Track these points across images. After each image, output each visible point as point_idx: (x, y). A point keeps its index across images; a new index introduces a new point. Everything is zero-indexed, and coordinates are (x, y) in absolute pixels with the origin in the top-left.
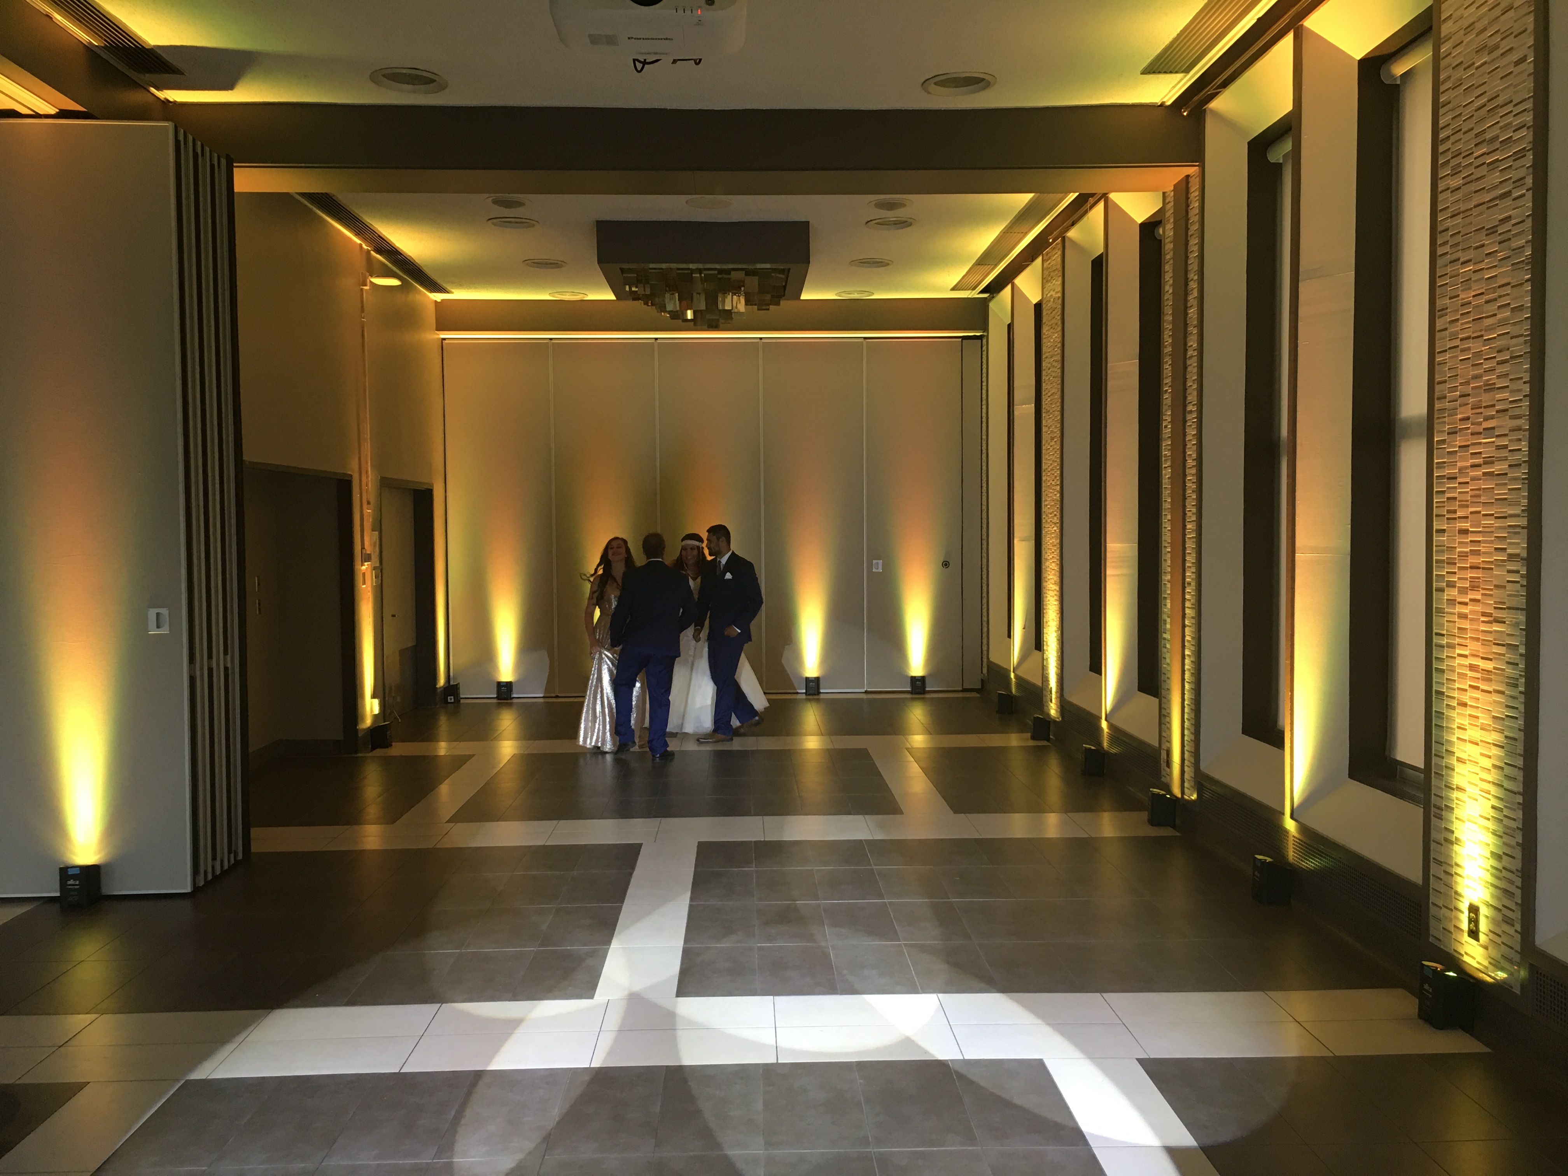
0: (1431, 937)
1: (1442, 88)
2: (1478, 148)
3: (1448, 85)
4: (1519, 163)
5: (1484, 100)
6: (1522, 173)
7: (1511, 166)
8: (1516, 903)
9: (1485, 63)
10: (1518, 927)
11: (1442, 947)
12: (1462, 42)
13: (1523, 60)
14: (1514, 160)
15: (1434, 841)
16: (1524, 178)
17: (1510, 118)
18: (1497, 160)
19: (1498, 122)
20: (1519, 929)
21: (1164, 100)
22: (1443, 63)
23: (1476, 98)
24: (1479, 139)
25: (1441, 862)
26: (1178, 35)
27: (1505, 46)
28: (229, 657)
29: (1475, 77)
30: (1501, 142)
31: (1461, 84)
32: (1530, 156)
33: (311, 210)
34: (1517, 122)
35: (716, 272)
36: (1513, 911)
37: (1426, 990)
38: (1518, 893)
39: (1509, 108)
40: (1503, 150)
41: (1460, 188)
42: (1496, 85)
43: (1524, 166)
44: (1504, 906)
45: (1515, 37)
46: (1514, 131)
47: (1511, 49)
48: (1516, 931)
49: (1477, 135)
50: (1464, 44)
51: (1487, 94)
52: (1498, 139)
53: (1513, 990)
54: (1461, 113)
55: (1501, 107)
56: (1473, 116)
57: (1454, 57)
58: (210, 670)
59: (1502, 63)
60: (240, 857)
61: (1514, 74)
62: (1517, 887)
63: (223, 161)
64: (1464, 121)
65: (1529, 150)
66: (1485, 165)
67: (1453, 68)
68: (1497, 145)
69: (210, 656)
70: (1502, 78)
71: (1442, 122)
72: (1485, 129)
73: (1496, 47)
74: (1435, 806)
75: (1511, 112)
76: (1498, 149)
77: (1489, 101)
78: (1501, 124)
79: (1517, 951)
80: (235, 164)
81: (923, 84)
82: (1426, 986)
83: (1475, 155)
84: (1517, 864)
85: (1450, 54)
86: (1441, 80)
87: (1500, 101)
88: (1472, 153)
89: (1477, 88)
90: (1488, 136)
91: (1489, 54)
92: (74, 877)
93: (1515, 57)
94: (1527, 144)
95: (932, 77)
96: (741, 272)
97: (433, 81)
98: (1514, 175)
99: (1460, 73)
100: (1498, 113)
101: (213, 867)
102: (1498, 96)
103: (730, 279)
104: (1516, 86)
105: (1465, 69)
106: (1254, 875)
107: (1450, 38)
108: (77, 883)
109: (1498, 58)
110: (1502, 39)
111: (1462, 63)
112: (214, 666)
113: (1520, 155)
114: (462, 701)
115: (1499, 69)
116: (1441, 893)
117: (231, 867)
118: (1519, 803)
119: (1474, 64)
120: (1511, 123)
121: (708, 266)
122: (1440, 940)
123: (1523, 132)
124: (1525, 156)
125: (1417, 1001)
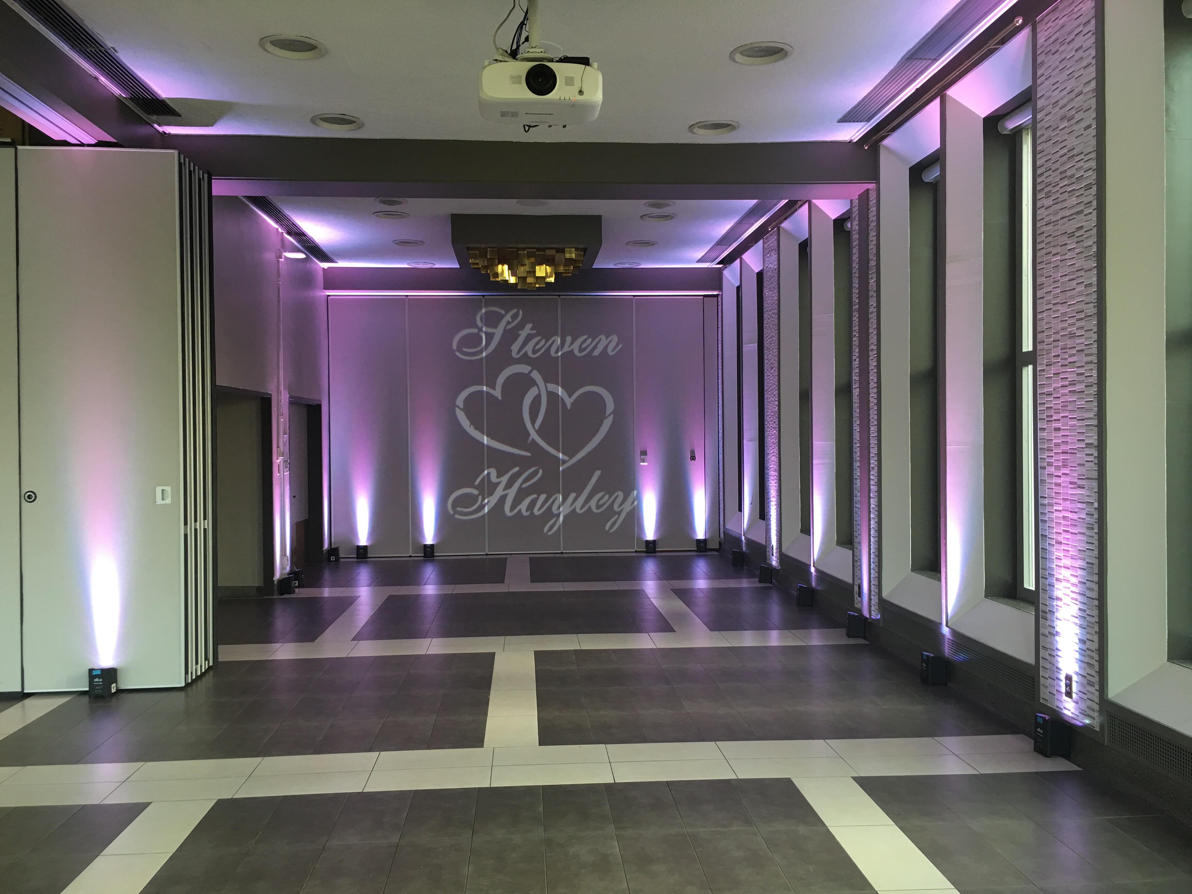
0: (1041, 699)
1: (1038, 142)
2: (1062, 181)
3: (1043, 139)
4: (1088, 192)
5: (1065, 150)
6: (1091, 198)
7: (1083, 194)
8: (1096, 671)
9: (1066, 127)
10: (1097, 687)
11: (1049, 705)
12: (1051, 113)
13: (1089, 127)
14: (1085, 190)
15: (1042, 635)
16: (1091, 202)
17: (1081, 164)
18: (1074, 190)
19: (1074, 165)
20: (1098, 689)
21: (853, 138)
22: (1039, 126)
23: (1061, 149)
24: (1063, 175)
25: (1047, 648)
26: (863, 98)
27: (1078, 117)
28: (198, 523)
29: (1059, 136)
30: (1076, 178)
31: (1051, 139)
32: (1095, 188)
34: (1087, 166)
35: (535, 250)
36: (1093, 676)
37: (1038, 732)
38: (1096, 664)
39: (1081, 157)
40: (1078, 183)
41: (1051, 206)
42: (1072, 141)
43: (1091, 194)
44: (1088, 674)
45: (1084, 112)
46: (1085, 172)
47: (1082, 119)
48: (1096, 690)
49: (1061, 173)
50: (1052, 114)
51: (1067, 147)
52: (1075, 176)
53: (1095, 729)
54: (1051, 159)
55: (1076, 156)
56: (1058, 160)
57: (1046, 122)
58: (196, 530)
59: (1076, 127)
60: (211, 664)
61: (1084, 135)
62: (1096, 661)
63: (206, 176)
64: (1053, 163)
65: (1094, 184)
66: (1067, 193)
67: (1046, 129)
68: (1074, 180)
69: (196, 521)
70: (1076, 137)
71: (1039, 163)
72: (1066, 170)
73: (1072, 117)
74: (1043, 612)
75: (1083, 159)
76: (1074, 183)
77: (1068, 151)
78: (1075, 167)
79: (1096, 703)
80: (212, 177)
81: (690, 127)
82: (1039, 730)
83: (1060, 185)
84: (1095, 646)
85: (1043, 120)
86: (1038, 136)
87: (1075, 152)
88: (1058, 184)
89: (1060, 143)
90: (1068, 174)
91: (1068, 121)
92: (97, 676)
93: (1083, 124)
94: (1093, 180)
95: (697, 123)
96: (552, 250)
97: (354, 122)
98: (1086, 200)
99: (1049, 133)
100: (1074, 159)
101: (196, 670)
102: (1074, 149)
103: (545, 254)
104: (1085, 143)
105: (1053, 130)
106: (922, 666)
107: (1043, 109)
108: (101, 680)
109: (1074, 124)
110: (1076, 113)
111: (1051, 126)
112: (198, 527)
113: (1088, 187)
115: (1074, 132)
116: (1047, 669)
117: (207, 671)
118: (1096, 606)
119: (1058, 127)
120: (1083, 166)
121: (530, 246)
122: (1047, 701)
123: (1090, 173)
124: (1091, 188)
125: (1033, 741)
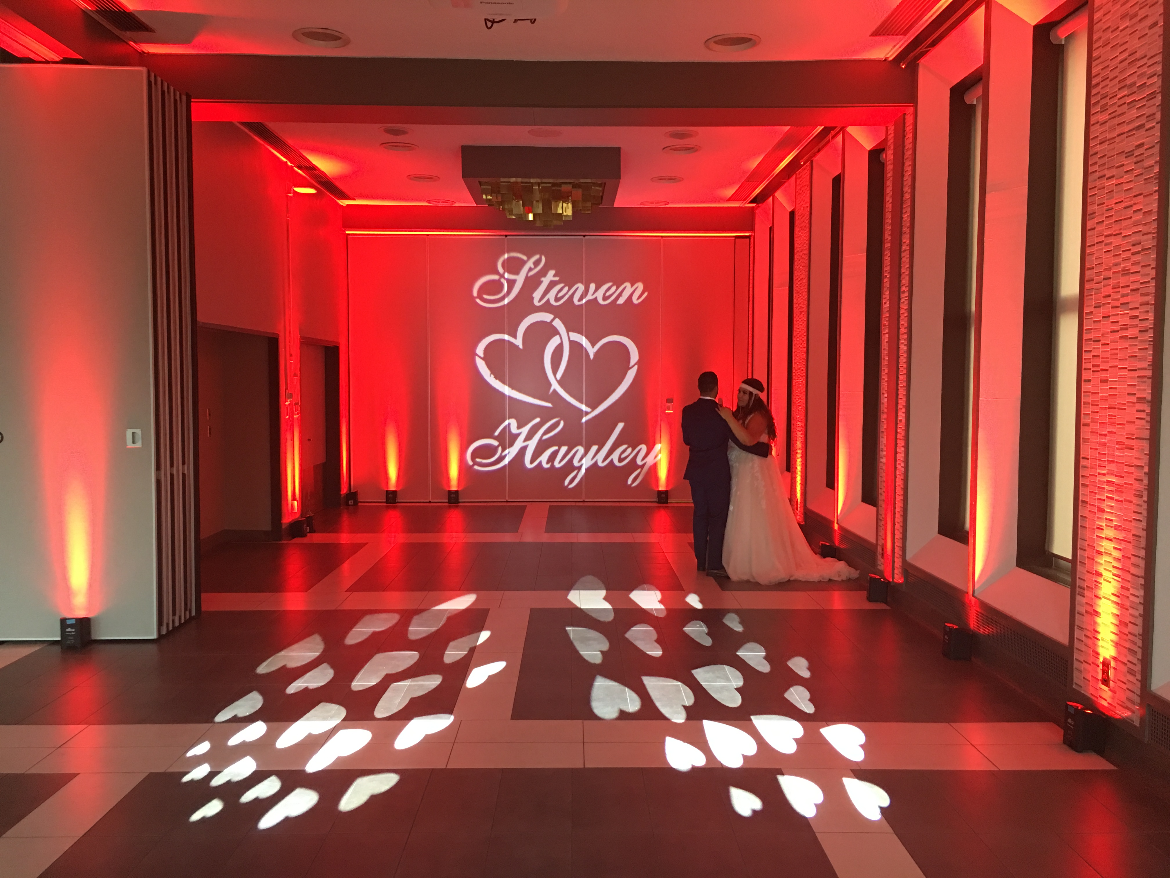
0: (1074, 685)
1: (1095, 46)
2: (1121, 91)
3: (1100, 43)
4: (1152, 102)
5: (1125, 55)
6: (1154, 109)
7: (1145, 105)
8: (1138, 659)
9: (1127, 27)
10: (1139, 677)
11: (1082, 692)
12: (1110, 11)
13: (1155, 24)
14: (1148, 101)
15: (1078, 613)
16: (1154, 114)
17: (1144, 69)
18: (1135, 100)
19: (1135, 72)
21: (888, 56)
22: (1096, 27)
23: (1120, 53)
24: (1123, 84)
25: (1083, 629)
26: (897, 6)
27: (1142, 13)
28: (186, 467)
29: (1119, 37)
30: (1138, 87)
31: (1109, 43)
32: (1159, 97)
33: (250, 136)
34: (1152, 70)
35: (550, 185)
36: (1135, 664)
37: (1069, 723)
38: (1139, 652)
39: (1145, 60)
40: (1139, 93)
41: (1106, 122)
42: (1134, 43)
43: (1155, 105)
44: (1129, 661)
45: (1150, 7)
46: (1148, 79)
47: (1147, 16)
48: (1137, 680)
49: (1120, 82)
50: (1111, 13)
51: (1128, 50)
52: (1136, 85)
53: (1135, 724)
54: (1108, 65)
55: (1139, 60)
56: (1117, 67)
57: (1104, 22)
58: (172, 476)
59: (1139, 27)
60: (194, 614)
61: (1148, 35)
62: (1139, 647)
63: (184, 98)
64: (1110, 71)
65: (1158, 93)
66: (1126, 104)
67: (1104, 31)
68: (1135, 89)
69: (172, 466)
70: (1139, 38)
71: (1094, 71)
72: (1126, 77)
73: (1136, 15)
74: (1080, 587)
75: (1146, 64)
76: (1135, 92)
77: (1129, 56)
78: (1138, 74)
79: (1137, 695)
80: (192, 100)
81: (705, 42)
82: (1070, 720)
83: (1118, 96)
84: (1138, 630)
85: (1101, 20)
86: (1094, 40)
87: (1138, 55)
88: (1116, 95)
89: (1120, 46)
90: (1128, 82)
91: (1130, 20)
92: (71, 626)
93: (1149, 22)
94: (1157, 88)
95: (712, 38)
96: (569, 185)
97: (339, 38)
98: (1146, 111)
99: (1109, 35)
100: (1136, 64)
101: (173, 621)
102: (1136, 52)
103: (560, 190)
104: (1149, 44)
105: (1112, 32)
106: (944, 638)
107: (1102, 8)
108: (74, 630)
109: (1137, 23)
110: (1140, 9)
111: (1109, 27)
112: (175, 473)
113: (1152, 96)
114: (360, 504)
115: (1137, 32)
116: (1082, 651)
117: (186, 621)
118: (1141, 584)
119: (1118, 28)
120: (1145, 72)
121: (545, 180)
122: (1081, 687)
123: (1155, 79)
124: (1155, 97)
125: (1063, 731)
